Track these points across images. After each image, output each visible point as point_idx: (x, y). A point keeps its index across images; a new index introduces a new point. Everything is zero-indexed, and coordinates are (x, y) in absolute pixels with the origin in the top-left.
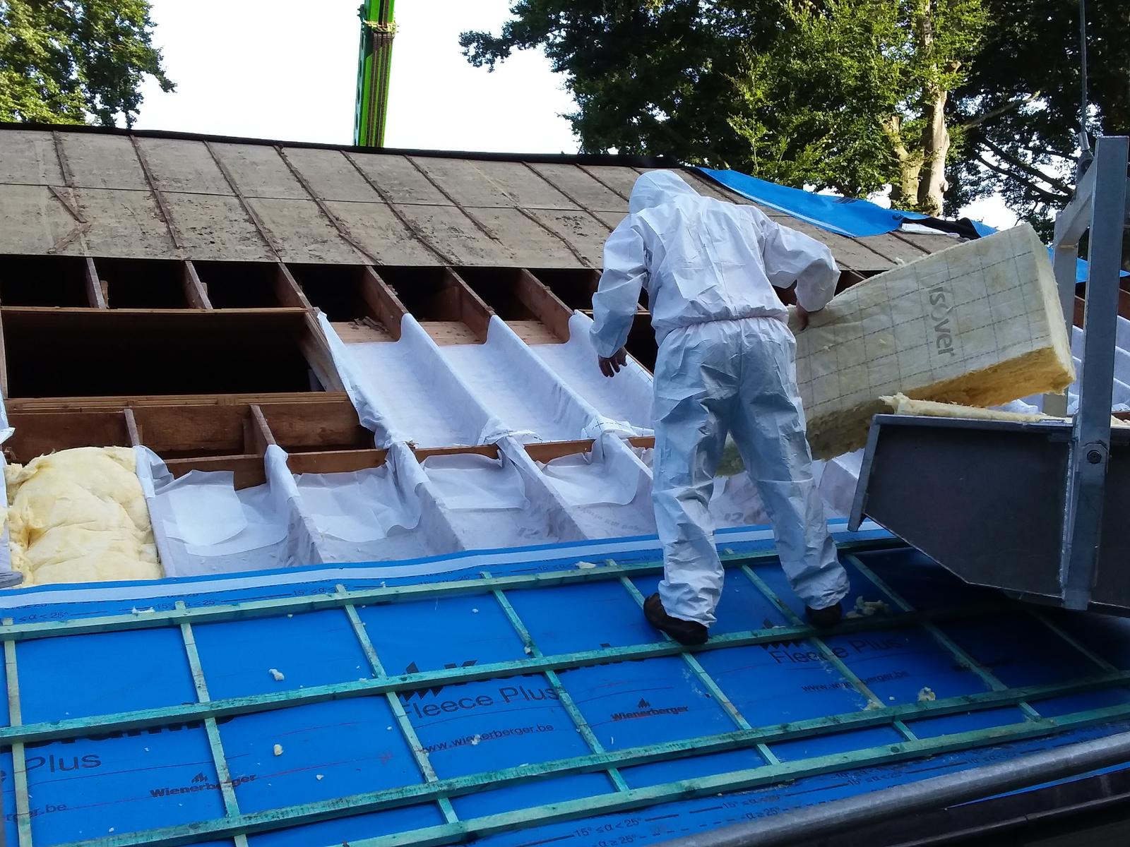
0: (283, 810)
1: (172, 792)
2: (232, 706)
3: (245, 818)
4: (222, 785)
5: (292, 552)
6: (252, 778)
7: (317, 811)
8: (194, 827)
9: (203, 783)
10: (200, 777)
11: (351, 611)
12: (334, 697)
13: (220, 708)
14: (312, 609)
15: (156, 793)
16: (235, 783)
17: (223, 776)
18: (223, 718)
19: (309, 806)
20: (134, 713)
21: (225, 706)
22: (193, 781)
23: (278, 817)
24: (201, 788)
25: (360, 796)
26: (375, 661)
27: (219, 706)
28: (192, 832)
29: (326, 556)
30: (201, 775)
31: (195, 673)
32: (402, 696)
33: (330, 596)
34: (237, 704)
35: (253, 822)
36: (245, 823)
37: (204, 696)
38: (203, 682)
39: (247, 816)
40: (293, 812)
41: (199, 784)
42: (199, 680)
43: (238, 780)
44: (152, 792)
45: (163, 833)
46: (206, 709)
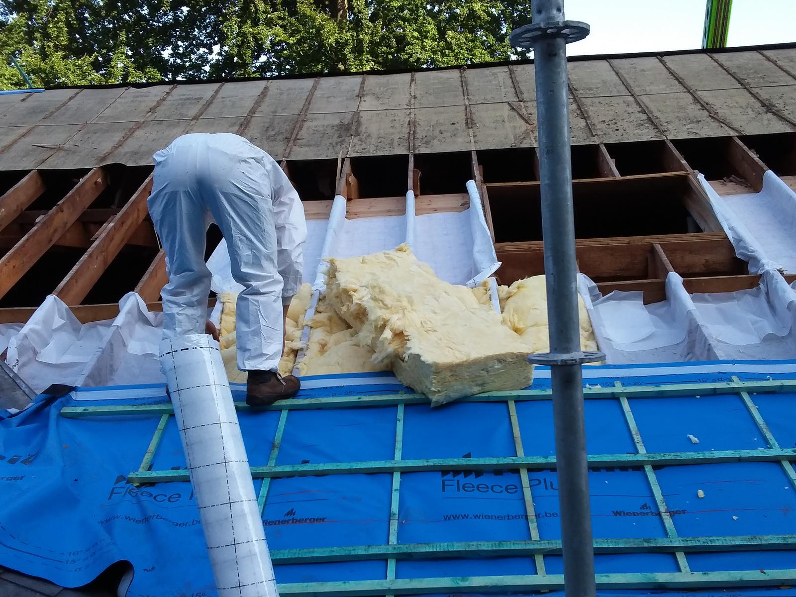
0: (711, 538)
1: (627, 514)
2: (663, 458)
3: (683, 540)
4: (663, 514)
5: (690, 350)
6: (684, 512)
7: (737, 543)
8: (648, 541)
9: (648, 511)
10: (644, 506)
11: (746, 396)
12: (740, 460)
13: (655, 459)
14: (714, 393)
15: (616, 513)
16: (672, 514)
17: (662, 509)
18: (658, 466)
19: (731, 538)
20: (595, 456)
21: (659, 458)
22: (641, 508)
23: (707, 543)
24: (647, 514)
25: (770, 537)
26: (769, 436)
27: (654, 458)
28: (646, 545)
29: (721, 354)
30: (645, 505)
31: (633, 432)
32: (793, 464)
33: (729, 384)
34: (667, 458)
35: (690, 544)
36: (682, 544)
37: (642, 449)
38: (640, 439)
39: (684, 539)
40: (719, 541)
41: (645, 511)
42: (637, 438)
43: (673, 512)
44: (613, 512)
45: (626, 543)
46: (646, 459)
